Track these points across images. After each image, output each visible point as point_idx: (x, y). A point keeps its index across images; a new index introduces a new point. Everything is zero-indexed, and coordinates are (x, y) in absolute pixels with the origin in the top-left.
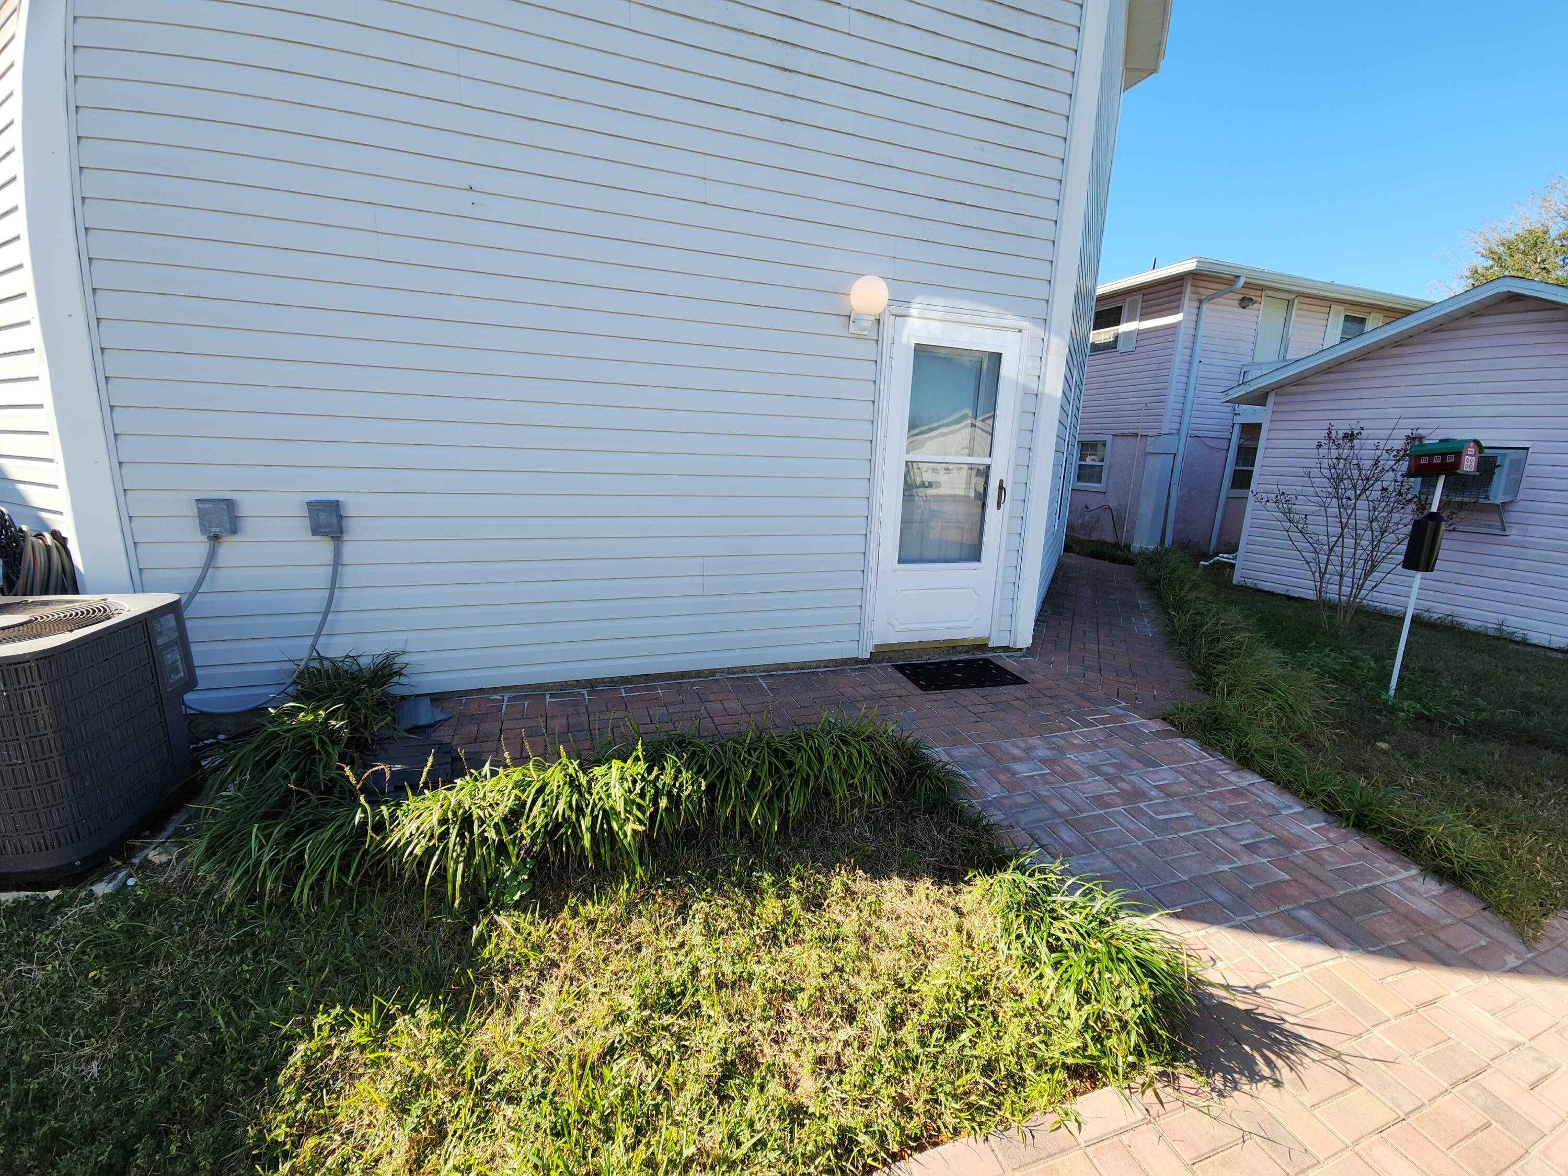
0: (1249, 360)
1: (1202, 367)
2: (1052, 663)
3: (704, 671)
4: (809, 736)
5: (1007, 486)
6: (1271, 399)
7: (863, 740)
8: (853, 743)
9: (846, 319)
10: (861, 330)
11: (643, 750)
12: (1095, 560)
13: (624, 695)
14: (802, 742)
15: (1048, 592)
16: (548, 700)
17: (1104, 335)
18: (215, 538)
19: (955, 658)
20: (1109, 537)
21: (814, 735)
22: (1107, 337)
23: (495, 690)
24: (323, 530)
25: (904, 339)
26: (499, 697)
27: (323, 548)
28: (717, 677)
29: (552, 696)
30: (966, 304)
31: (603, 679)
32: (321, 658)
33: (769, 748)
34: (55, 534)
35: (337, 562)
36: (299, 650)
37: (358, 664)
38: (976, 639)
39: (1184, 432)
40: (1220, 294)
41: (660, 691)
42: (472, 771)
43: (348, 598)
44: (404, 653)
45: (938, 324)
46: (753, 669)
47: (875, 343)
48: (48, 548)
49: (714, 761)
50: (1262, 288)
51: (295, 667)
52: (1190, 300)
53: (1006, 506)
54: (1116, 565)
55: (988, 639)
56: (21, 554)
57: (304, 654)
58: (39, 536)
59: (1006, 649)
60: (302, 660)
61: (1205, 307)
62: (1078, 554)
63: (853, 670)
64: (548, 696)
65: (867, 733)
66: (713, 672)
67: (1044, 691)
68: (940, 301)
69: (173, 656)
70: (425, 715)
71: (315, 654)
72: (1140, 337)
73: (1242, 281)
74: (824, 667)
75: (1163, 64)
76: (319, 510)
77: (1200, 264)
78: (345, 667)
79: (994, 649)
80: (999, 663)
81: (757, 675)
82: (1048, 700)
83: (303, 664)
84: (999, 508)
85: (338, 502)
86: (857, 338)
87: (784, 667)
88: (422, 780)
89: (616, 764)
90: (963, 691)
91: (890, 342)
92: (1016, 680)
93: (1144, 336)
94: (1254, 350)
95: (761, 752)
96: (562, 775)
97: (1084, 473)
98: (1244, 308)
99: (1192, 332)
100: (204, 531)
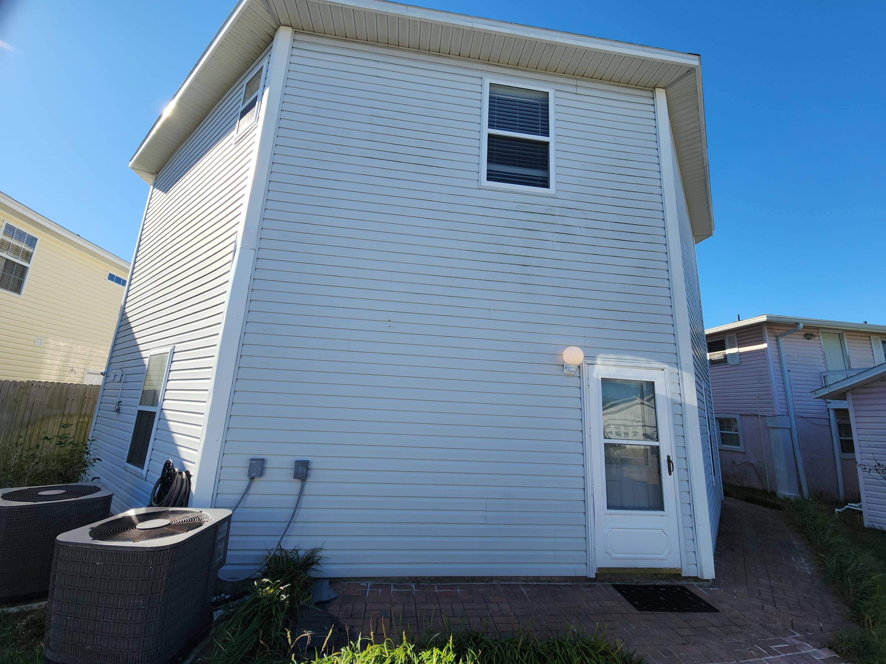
0: (825, 369)
1: (791, 374)
2: (735, 594)
3: (485, 577)
4: (561, 645)
5: (673, 459)
6: (849, 396)
7: (600, 653)
8: (593, 655)
9: (562, 367)
10: (570, 372)
11: (453, 643)
12: (749, 504)
13: (437, 591)
14: (556, 649)
15: (719, 530)
16: (392, 590)
17: (717, 355)
18: (252, 479)
19: (658, 583)
20: (756, 484)
21: (564, 643)
22: (719, 356)
23: (363, 579)
24: (299, 476)
25: (595, 376)
26: (365, 585)
27: (296, 485)
28: (494, 583)
29: (395, 586)
30: (628, 357)
31: (424, 577)
32: (282, 550)
33: (534, 651)
34: (188, 473)
35: (301, 493)
36: (272, 543)
37: (298, 555)
38: (671, 569)
39: (792, 414)
40: (789, 332)
41: (458, 590)
42: (351, 642)
43: (302, 514)
44: (321, 549)
45: (614, 368)
46: (517, 578)
47: (578, 378)
48: (183, 480)
49: (498, 658)
50: (818, 328)
51: (269, 554)
52: (769, 336)
53: (675, 472)
54: (767, 509)
55: (680, 570)
56: (171, 483)
57: (275, 546)
58: (180, 473)
59: (696, 579)
60: (273, 550)
61: (781, 340)
62: (736, 498)
63: (585, 586)
64: (392, 587)
65: (602, 648)
66: (491, 579)
67: (734, 620)
68: (613, 356)
69: (221, 546)
70: (326, 593)
71: (279, 547)
72: (741, 357)
73: (801, 326)
74: (565, 582)
75: (714, 232)
76: (299, 465)
77: (768, 318)
78: (292, 557)
79: (687, 578)
80: (693, 590)
81: (520, 583)
82: (738, 629)
83: (272, 552)
84: (670, 474)
85: (308, 461)
86: (568, 376)
87: (537, 579)
88: (324, 647)
89: (436, 651)
90: (669, 614)
91: (587, 377)
92: (710, 609)
93: (744, 356)
94: (825, 363)
95: (529, 654)
96: (403, 655)
97: (724, 439)
98: (808, 339)
99: (777, 354)
100: (249, 475)
